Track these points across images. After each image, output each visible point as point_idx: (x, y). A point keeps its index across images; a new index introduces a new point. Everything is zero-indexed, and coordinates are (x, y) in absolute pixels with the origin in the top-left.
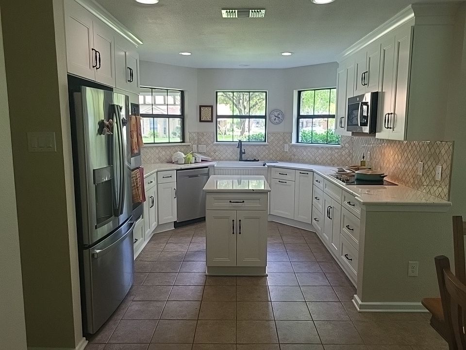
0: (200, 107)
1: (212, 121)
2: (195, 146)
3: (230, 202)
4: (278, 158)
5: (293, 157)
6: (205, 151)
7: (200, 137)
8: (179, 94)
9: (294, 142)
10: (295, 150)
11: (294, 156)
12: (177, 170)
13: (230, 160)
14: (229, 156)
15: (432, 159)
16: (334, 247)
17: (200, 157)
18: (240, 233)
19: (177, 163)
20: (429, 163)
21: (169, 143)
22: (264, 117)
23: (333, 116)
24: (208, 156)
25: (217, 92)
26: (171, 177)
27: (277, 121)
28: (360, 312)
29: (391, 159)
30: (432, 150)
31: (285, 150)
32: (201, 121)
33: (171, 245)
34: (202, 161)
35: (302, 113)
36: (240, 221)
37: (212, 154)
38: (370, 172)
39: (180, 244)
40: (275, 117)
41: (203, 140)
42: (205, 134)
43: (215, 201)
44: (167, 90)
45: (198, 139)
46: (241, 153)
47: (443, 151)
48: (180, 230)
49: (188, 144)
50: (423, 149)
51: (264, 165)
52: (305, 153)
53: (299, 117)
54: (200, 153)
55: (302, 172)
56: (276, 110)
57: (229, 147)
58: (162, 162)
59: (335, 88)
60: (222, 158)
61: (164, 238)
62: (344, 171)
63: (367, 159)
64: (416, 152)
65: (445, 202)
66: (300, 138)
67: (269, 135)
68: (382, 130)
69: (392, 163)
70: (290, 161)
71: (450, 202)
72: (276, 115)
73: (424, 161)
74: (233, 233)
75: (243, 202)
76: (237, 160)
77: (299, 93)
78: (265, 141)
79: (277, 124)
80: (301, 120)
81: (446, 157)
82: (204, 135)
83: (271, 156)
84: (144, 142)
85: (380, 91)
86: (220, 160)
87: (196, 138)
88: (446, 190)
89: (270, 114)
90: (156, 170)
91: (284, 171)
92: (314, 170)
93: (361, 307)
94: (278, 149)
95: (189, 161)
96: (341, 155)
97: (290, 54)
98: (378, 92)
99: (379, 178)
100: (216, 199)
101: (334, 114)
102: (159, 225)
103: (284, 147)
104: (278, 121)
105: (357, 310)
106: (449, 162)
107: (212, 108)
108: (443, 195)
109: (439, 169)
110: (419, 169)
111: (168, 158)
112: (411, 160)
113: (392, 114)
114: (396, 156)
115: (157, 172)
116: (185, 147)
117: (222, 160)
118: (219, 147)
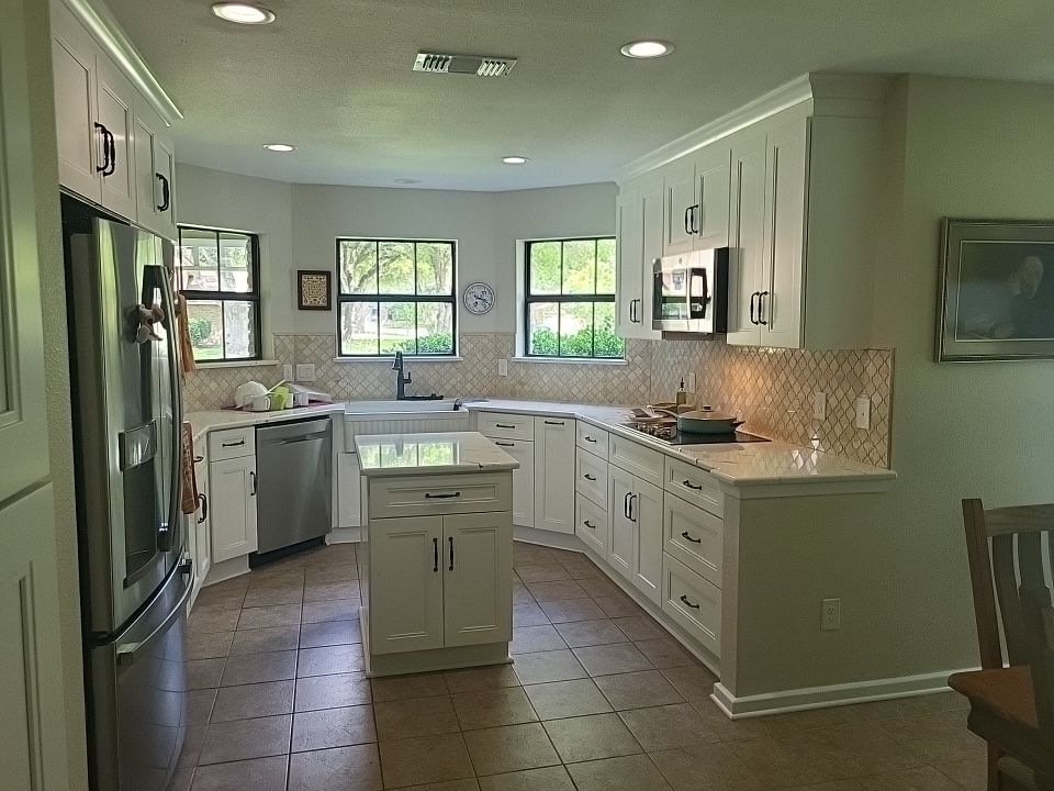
0: (301, 273)
1: (328, 308)
2: (288, 368)
3: (427, 496)
4: (485, 391)
5: (518, 387)
6: (313, 379)
7: (301, 346)
8: (245, 242)
9: (519, 353)
10: (522, 372)
11: (522, 384)
12: (257, 426)
13: (374, 398)
14: (371, 389)
15: (846, 385)
16: (646, 583)
17: (306, 393)
18: (451, 568)
19: (249, 408)
20: (840, 393)
21: (224, 360)
22: (451, 299)
23: (609, 298)
24: (322, 389)
25: (338, 241)
26: (242, 443)
27: (480, 307)
28: (734, 720)
29: (748, 388)
30: (846, 367)
31: (500, 374)
32: (301, 307)
33: (254, 612)
34: (310, 401)
35: (533, 291)
36: (451, 539)
37: (331, 384)
38: (708, 416)
39: (276, 609)
40: (475, 300)
41: (307, 352)
42: (313, 339)
43: (392, 495)
44: (218, 231)
45: (296, 349)
46: (402, 381)
47: (871, 370)
48: (269, 572)
49: (274, 362)
50: (823, 365)
51: (456, 408)
52: (546, 379)
53: (530, 299)
54: (301, 384)
55: (548, 419)
56: (479, 284)
57: (371, 368)
58: (209, 409)
59: (614, 238)
60: (355, 394)
61: (232, 596)
62: (647, 416)
63: (690, 389)
64: (807, 373)
65: (882, 471)
66: (532, 345)
67: (464, 340)
68: (740, 327)
69: (752, 396)
70: (513, 396)
71: (892, 472)
72: (479, 294)
73: (828, 390)
74: (436, 570)
75: (458, 494)
76: (390, 398)
77: (528, 246)
78: (454, 353)
79: (481, 314)
80: (533, 306)
81: (878, 381)
82: (309, 340)
83: (469, 386)
84: (196, 358)
85: (732, 245)
86: (349, 398)
87: (291, 347)
88: (882, 448)
89: (464, 292)
90: (206, 429)
91: (506, 420)
92: (578, 414)
93: (736, 708)
94: (485, 371)
95: (280, 404)
96: (627, 380)
97: (522, 161)
98: (727, 249)
99: (727, 428)
100: (392, 491)
101: (613, 292)
102: (213, 565)
103: (497, 366)
104: (482, 309)
105: (726, 715)
106: (885, 390)
107: (329, 277)
108: (876, 458)
109: (863, 406)
110: (816, 407)
111: (224, 397)
112: (797, 388)
113: (766, 293)
114: (760, 382)
115: (208, 433)
116: (264, 371)
117: (356, 399)
118: (348, 368)
